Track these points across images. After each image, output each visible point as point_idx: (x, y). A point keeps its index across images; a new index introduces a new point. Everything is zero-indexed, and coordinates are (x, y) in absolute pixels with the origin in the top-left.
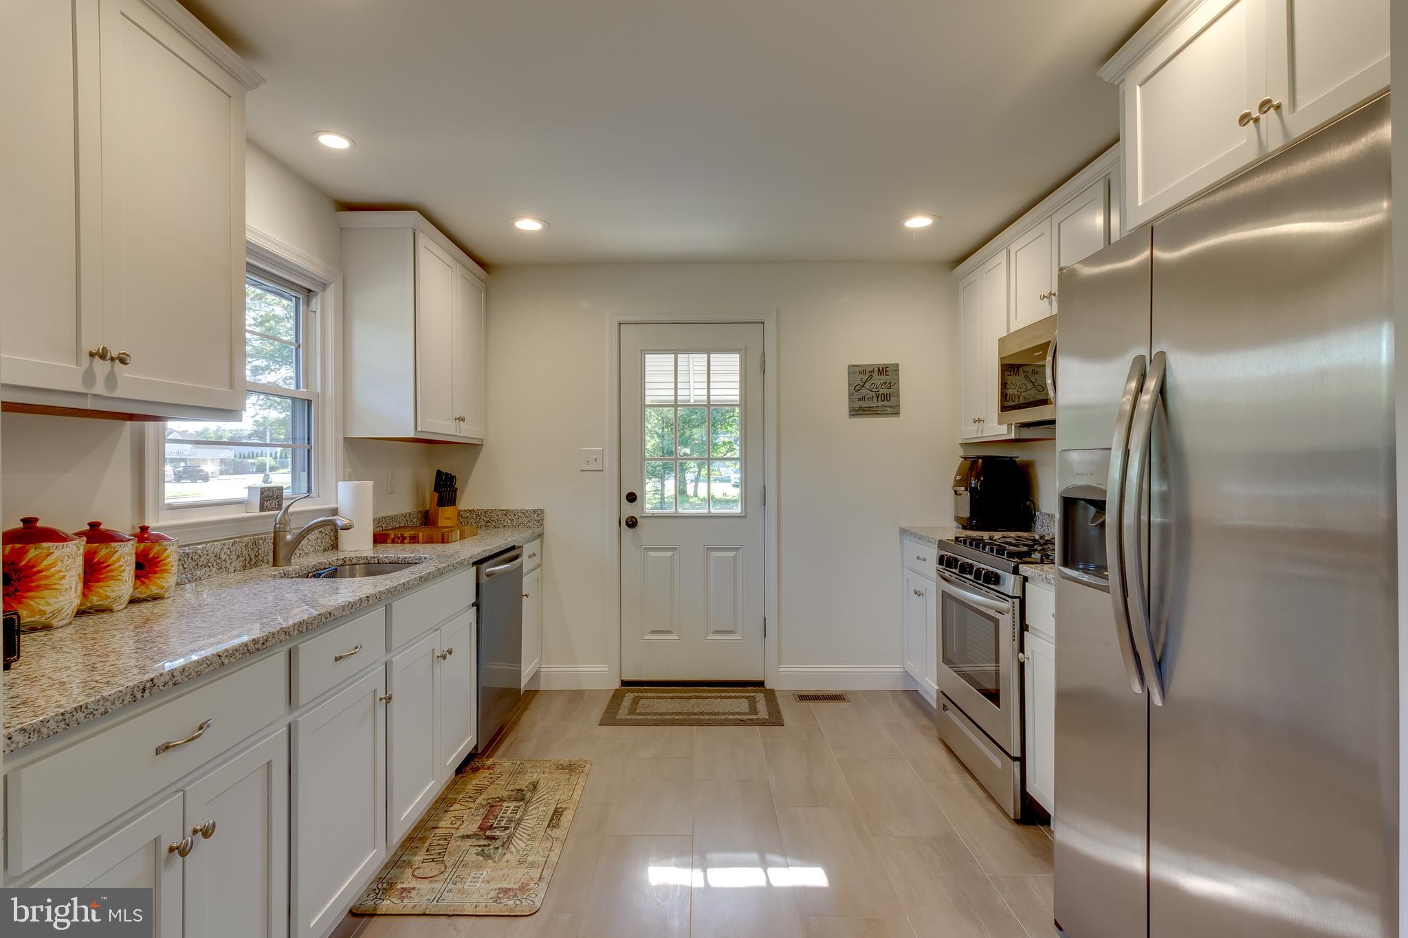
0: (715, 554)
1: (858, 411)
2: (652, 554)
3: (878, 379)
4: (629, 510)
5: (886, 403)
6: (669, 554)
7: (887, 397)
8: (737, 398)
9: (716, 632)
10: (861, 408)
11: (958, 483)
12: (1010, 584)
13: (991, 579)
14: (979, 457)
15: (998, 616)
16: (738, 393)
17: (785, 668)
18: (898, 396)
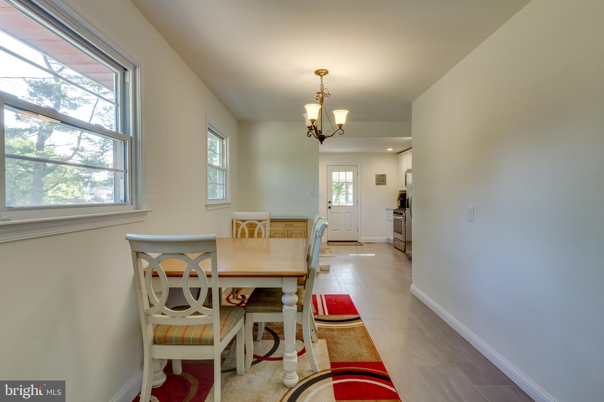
0: (347, 214)
1: (378, 184)
2: (334, 214)
3: (382, 177)
4: (329, 205)
5: (383, 182)
6: (338, 214)
7: (383, 181)
8: (352, 181)
9: (347, 231)
10: (378, 183)
11: (398, 199)
12: (404, 215)
13: (401, 214)
14: (402, 194)
15: (402, 220)
16: (352, 179)
17: (362, 238)
18: (386, 181)
